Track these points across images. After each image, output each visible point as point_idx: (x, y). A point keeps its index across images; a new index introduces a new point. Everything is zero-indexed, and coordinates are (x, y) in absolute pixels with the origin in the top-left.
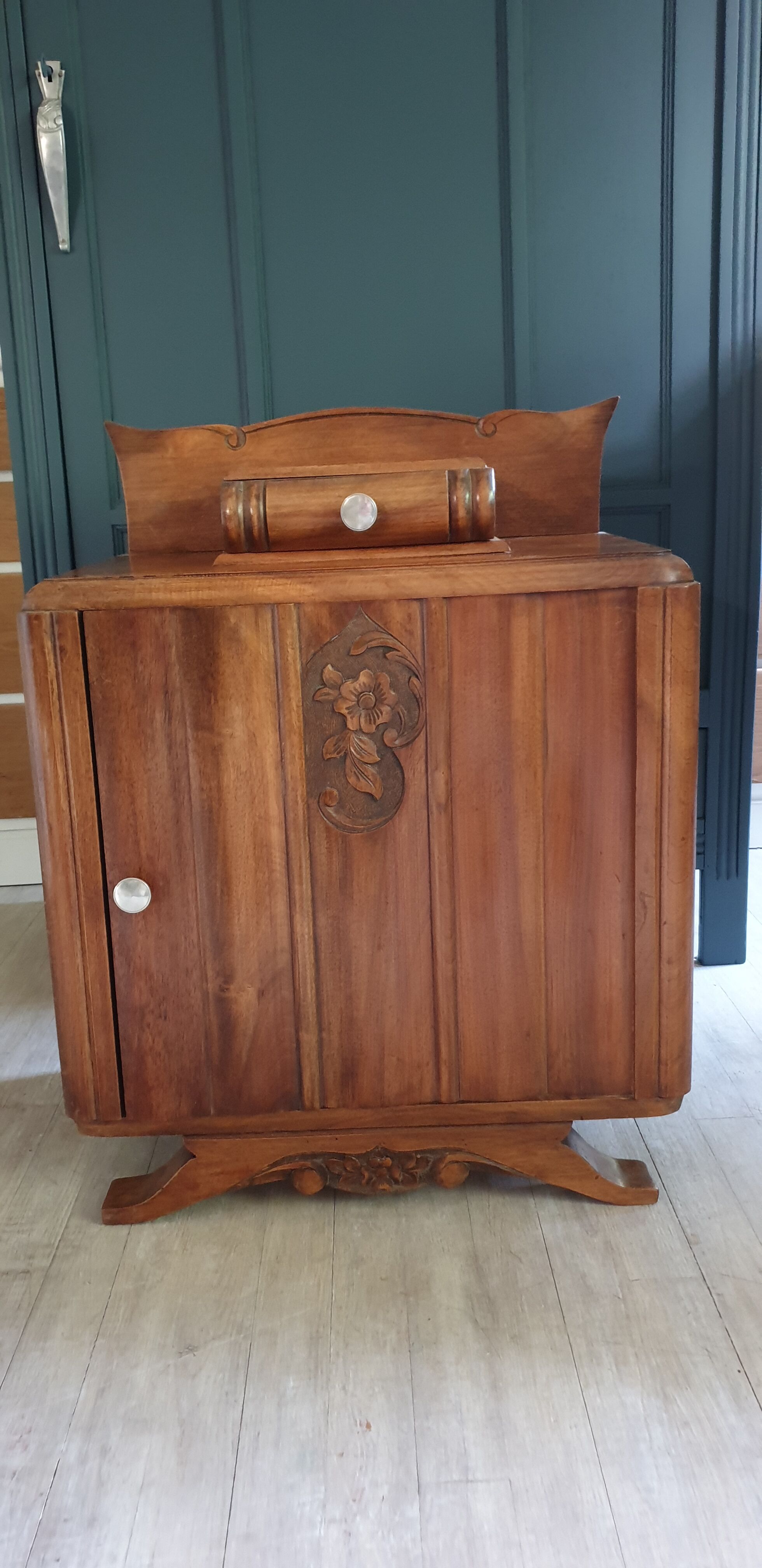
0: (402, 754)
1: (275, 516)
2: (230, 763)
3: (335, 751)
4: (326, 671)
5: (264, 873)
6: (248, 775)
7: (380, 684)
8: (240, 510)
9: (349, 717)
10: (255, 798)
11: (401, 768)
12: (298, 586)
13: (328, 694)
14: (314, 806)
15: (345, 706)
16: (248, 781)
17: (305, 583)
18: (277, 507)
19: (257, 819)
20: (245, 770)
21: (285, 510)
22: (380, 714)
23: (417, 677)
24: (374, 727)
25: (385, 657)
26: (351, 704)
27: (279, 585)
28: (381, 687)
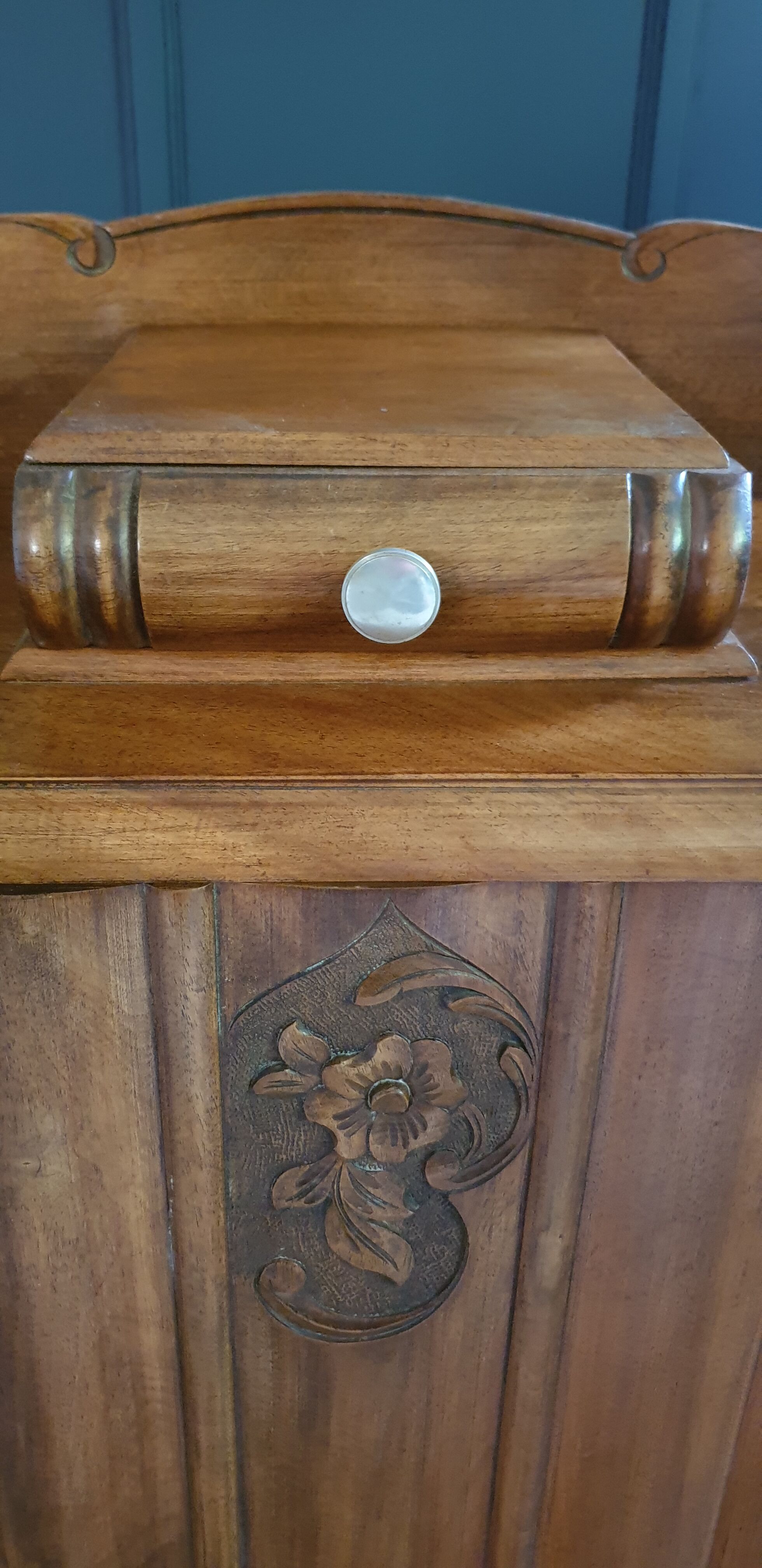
0: (465, 1203)
1: (160, 580)
2: (38, 1224)
3: (300, 1196)
4: (287, 1035)
5: (128, 1408)
6: (82, 1244)
7: (425, 1066)
8: (67, 541)
9: (340, 1134)
10: (101, 1286)
11: (459, 1220)
12: (220, 837)
13: (291, 1083)
14: (246, 1288)
15: (331, 1111)
16: (81, 1257)
17: (239, 826)
18: (165, 557)
19: (108, 1322)
20: (74, 1237)
21: (187, 567)
22: (419, 1127)
23: (522, 1045)
24: (405, 1152)
25: (444, 1005)
26: (346, 1106)
27: (166, 829)
28: (428, 1072)
